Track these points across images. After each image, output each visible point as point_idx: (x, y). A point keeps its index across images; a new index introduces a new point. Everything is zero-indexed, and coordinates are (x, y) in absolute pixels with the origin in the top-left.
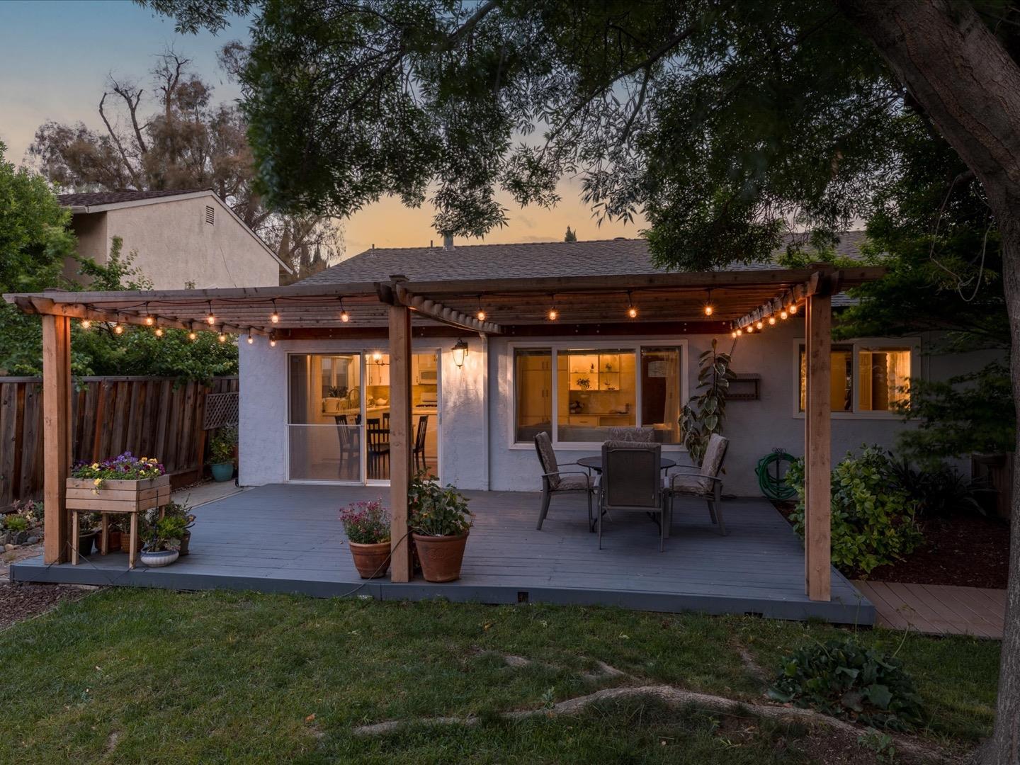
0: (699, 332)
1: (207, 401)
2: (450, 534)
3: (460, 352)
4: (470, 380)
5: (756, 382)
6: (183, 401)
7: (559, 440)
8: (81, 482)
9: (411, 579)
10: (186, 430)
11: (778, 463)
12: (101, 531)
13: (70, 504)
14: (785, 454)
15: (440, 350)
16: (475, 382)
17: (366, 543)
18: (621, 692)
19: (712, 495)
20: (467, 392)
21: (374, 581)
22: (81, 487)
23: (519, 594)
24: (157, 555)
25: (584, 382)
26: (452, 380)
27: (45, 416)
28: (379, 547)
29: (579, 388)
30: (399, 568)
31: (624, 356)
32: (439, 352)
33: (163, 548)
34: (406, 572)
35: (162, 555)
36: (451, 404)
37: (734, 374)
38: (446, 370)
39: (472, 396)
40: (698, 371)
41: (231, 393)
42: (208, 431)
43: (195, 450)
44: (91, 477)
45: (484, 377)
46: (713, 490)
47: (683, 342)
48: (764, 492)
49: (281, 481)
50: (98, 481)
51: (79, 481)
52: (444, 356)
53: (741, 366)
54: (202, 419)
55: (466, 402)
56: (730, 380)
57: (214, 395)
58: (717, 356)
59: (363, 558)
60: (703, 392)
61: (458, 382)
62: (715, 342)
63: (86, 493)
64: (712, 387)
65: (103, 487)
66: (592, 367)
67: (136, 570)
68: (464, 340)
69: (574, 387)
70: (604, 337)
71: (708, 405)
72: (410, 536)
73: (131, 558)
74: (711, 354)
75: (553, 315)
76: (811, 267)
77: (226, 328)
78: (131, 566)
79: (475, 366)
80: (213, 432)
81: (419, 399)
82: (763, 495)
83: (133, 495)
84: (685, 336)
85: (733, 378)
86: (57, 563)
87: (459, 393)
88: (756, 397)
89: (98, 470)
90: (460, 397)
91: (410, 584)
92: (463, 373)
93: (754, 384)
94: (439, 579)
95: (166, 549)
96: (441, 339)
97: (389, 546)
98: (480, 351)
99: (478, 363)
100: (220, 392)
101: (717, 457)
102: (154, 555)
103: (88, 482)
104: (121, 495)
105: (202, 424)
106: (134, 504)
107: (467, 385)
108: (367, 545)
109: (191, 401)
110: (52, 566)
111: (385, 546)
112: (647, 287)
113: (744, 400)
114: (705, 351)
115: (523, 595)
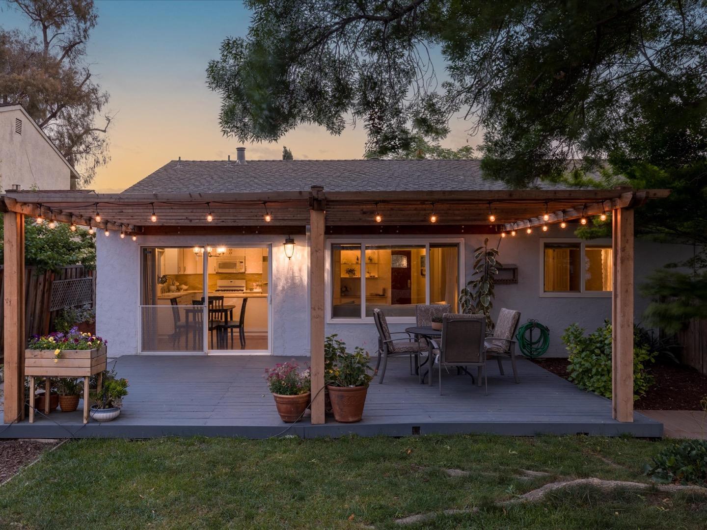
0: (473, 233)
1: (53, 287)
2: (360, 385)
3: (290, 246)
4: (296, 269)
5: (514, 270)
6: (36, 288)
7: (367, 316)
8: (40, 353)
9: (326, 422)
10: (37, 311)
11: (531, 331)
12: (43, 394)
13: (28, 371)
14: (538, 324)
15: (271, 244)
16: (300, 270)
17: (290, 394)
18: (564, 484)
19: (508, 353)
20: (293, 278)
21: (298, 424)
22: (39, 357)
23: (413, 428)
24: (107, 412)
25: (351, 271)
26: (281, 269)
27: (5, 298)
28: (300, 398)
29: (347, 276)
30: (317, 412)
31: (381, 251)
32: (270, 246)
33: (111, 406)
34: (323, 416)
35: (110, 411)
36: (280, 288)
37: (500, 264)
38: (277, 261)
39: (297, 281)
40: (473, 261)
41: (67, 280)
42: (51, 312)
43: (42, 329)
44: (48, 349)
45: (308, 267)
46: (509, 350)
47: (461, 240)
48: (523, 352)
49: (133, 353)
50: (57, 351)
51: (37, 352)
52: (275, 250)
53: (505, 258)
54: (48, 302)
55: (293, 286)
56: (498, 269)
57: (57, 282)
58: (487, 252)
59: (289, 406)
60: (478, 278)
61: (286, 270)
62: (487, 240)
63: (44, 362)
64: (484, 274)
65: (60, 356)
66: (358, 259)
67: (90, 424)
68: (292, 237)
69: (344, 275)
70: (401, 236)
71: (482, 288)
72: (326, 388)
73: (85, 414)
74: (483, 250)
75: (433, 219)
76: (619, 188)
77: (109, 225)
78: (85, 422)
79: (300, 258)
80: (55, 314)
81: (216, 284)
82: (521, 354)
83: (88, 363)
84: (461, 235)
85: (500, 267)
86: (16, 422)
87: (286, 279)
88: (514, 281)
89: (54, 342)
90: (287, 282)
91: (326, 425)
92: (290, 264)
93: (512, 272)
94: (351, 419)
95: (112, 407)
96: (272, 236)
97: (310, 395)
98: (304, 246)
99: (303, 256)
100: (60, 279)
101: (512, 326)
102: (104, 412)
103: (46, 353)
104: (77, 363)
105: (48, 306)
106: (89, 369)
107: (293, 273)
108: (293, 396)
109: (41, 287)
110: (13, 425)
111: (306, 396)
112: (507, 200)
113: (507, 284)
114: (478, 247)
115: (416, 429)
